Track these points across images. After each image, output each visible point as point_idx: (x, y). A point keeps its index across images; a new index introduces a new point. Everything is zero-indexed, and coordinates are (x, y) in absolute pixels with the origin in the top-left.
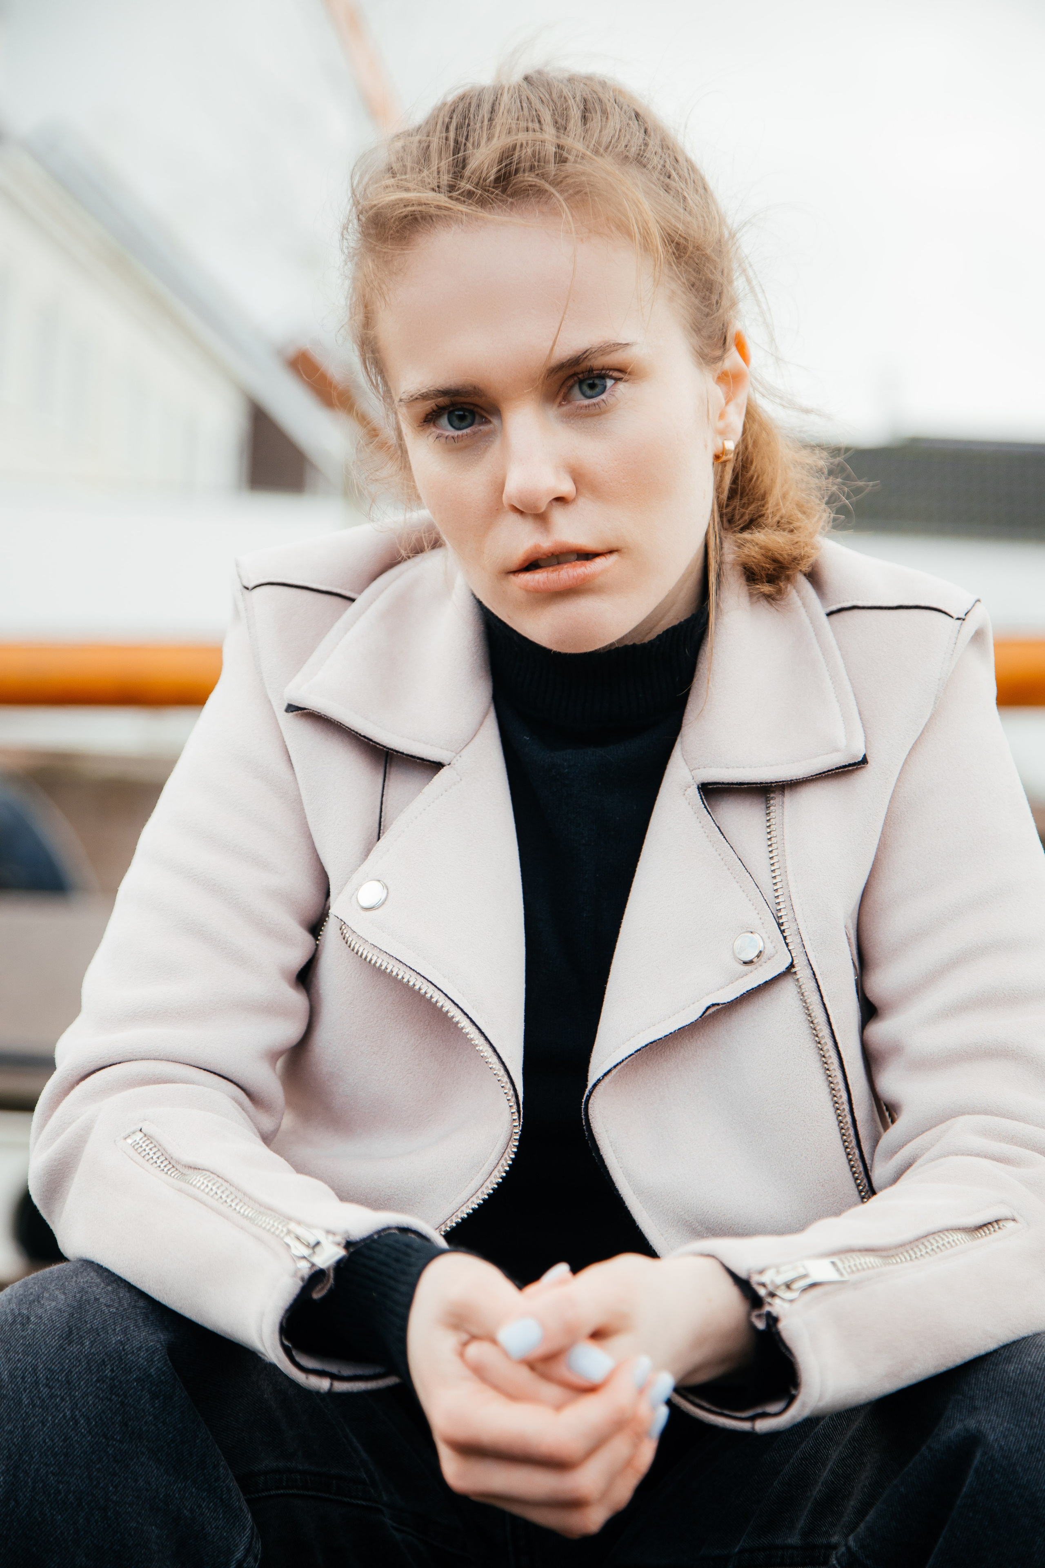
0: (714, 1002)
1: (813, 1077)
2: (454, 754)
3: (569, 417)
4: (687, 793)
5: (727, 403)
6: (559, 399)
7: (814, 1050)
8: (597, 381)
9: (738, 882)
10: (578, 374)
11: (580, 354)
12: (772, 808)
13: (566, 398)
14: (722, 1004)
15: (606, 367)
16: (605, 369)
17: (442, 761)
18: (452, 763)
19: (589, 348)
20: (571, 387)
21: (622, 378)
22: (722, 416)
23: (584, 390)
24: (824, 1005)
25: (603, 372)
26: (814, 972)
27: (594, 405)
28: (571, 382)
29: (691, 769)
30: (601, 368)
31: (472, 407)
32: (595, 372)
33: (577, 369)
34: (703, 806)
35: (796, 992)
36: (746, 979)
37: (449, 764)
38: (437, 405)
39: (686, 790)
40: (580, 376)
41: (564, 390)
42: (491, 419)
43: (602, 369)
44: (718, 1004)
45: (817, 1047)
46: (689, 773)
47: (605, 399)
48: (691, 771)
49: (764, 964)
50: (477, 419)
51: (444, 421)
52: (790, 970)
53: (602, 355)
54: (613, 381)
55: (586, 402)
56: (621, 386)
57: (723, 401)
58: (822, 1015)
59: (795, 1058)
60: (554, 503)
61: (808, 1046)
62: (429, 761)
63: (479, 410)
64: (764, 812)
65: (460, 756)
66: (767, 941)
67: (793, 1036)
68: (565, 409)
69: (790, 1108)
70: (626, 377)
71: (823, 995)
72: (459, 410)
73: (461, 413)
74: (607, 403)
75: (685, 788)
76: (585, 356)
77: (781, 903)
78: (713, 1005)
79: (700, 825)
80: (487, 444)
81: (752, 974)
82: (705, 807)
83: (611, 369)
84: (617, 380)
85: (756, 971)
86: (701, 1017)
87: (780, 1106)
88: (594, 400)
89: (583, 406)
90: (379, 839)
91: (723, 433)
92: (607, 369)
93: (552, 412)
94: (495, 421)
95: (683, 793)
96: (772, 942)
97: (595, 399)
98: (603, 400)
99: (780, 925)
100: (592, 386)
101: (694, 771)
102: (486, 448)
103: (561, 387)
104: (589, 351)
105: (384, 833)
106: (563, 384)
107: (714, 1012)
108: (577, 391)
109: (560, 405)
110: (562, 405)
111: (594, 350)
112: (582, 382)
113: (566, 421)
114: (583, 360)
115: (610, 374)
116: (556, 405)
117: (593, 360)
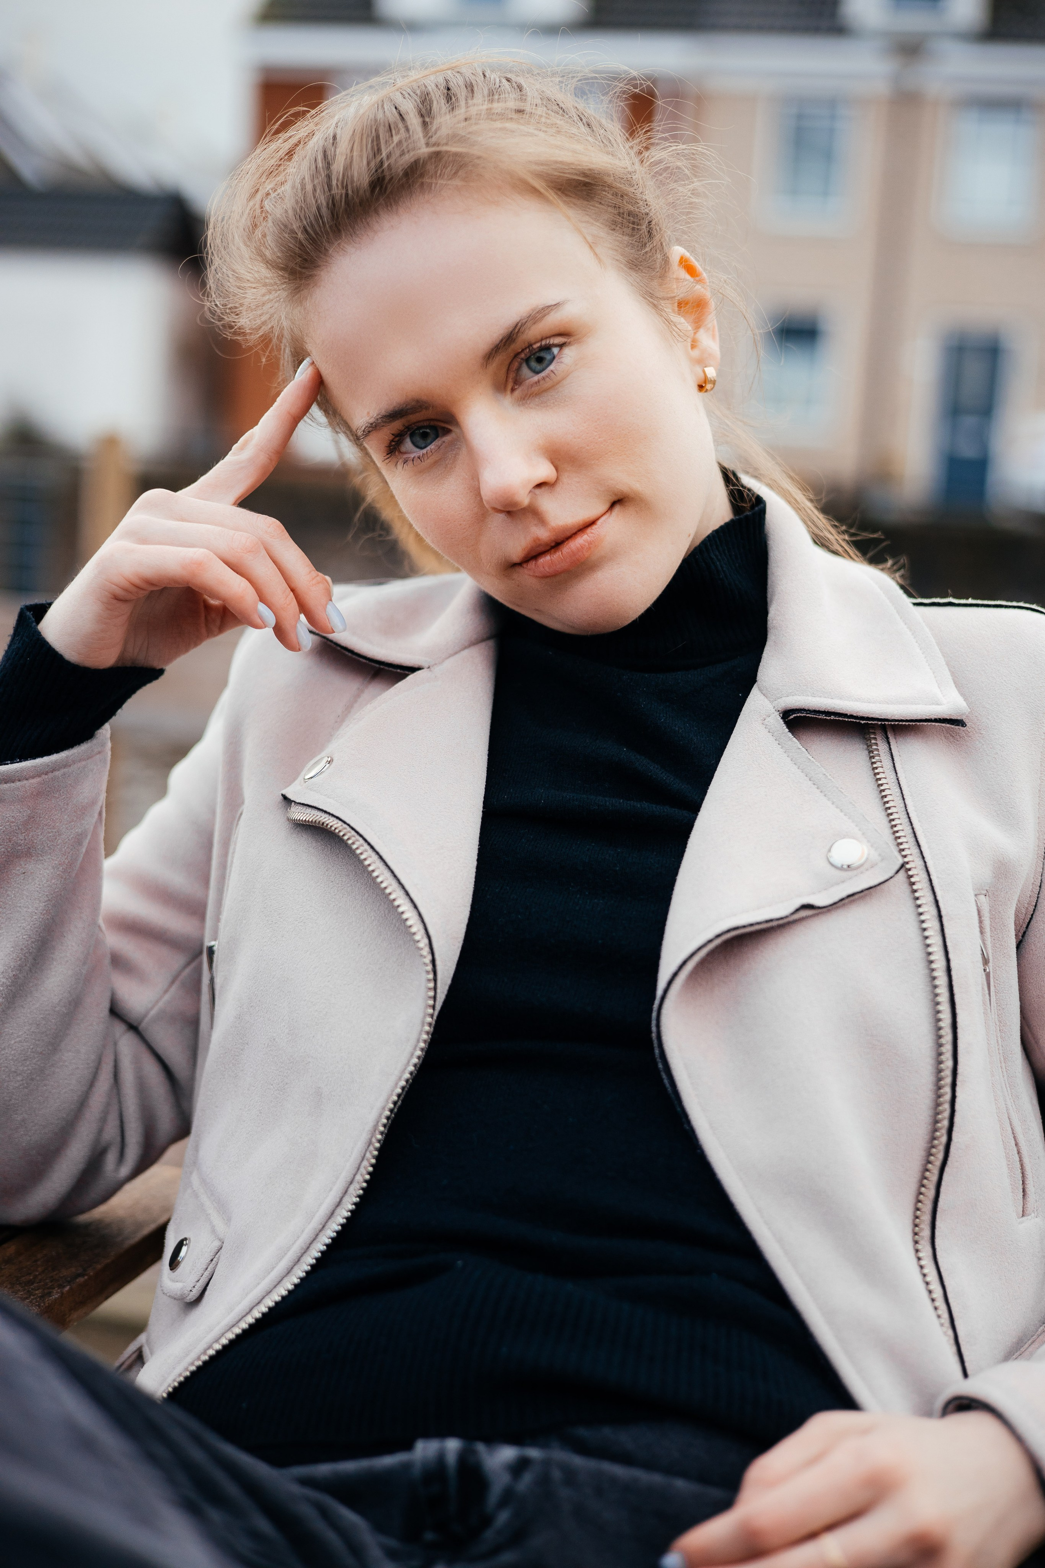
3: (524, 399)
4: (766, 721)
5: (697, 328)
6: (510, 385)
8: (542, 354)
10: (521, 352)
11: (511, 329)
13: (517, 382)
15: (544, 336)
16: (544, 339)
17: (421, 666)
18: (432, 668)
19: (517, 320)
20: (519, 369)
21: (566, 342)
22: (694, 345)
23: (533, 368)
25: (544, 342)
27: (546, 378)
28: (516, 365)
30: (539, 337)
31: (430, 422)
32: (535, 346)
33: (517, 346)
37: (428, 668)
39: (765, 719)
40: (523, 353)
41: (512, 375)
42: (451, 428)
43: (542, 340)
47: (553, 369)
50: (438, 432)
51: (408, 445)
53: (534, 323)
54: (557, 349)
55: (536, 378)
56: (567, 351)
57: (692, 327)
60: (538, 491)
63: (436, 423)
68: (517, 393)
70: (571, 339)
72: (416, 430)
73: (420, 431)
74: (557, 373)
75: (764, 717)
76: (516, 330)
83: (550, 337)
84: (561, 346)
88: (543, 374)
89: (534, 383)
91: (700, 361)
92: (547, 338)
93: (507, 400)
94: (456, 428)
97: (544, 372)
98: (552, 371)
100: (540, 360)
101: (776, 700)
102: (454, 458)
103: (508, 372)
104: (520, 324)
106: (508, 369)
108: (525, 371)
109: (513, 390)
110: (515, 389)
111: (524, 321)
112: (527, 361)
113: (523, 405)
114: (517, 335)
115: (551, 342)
116: (509, 392)
117: (527, 331)
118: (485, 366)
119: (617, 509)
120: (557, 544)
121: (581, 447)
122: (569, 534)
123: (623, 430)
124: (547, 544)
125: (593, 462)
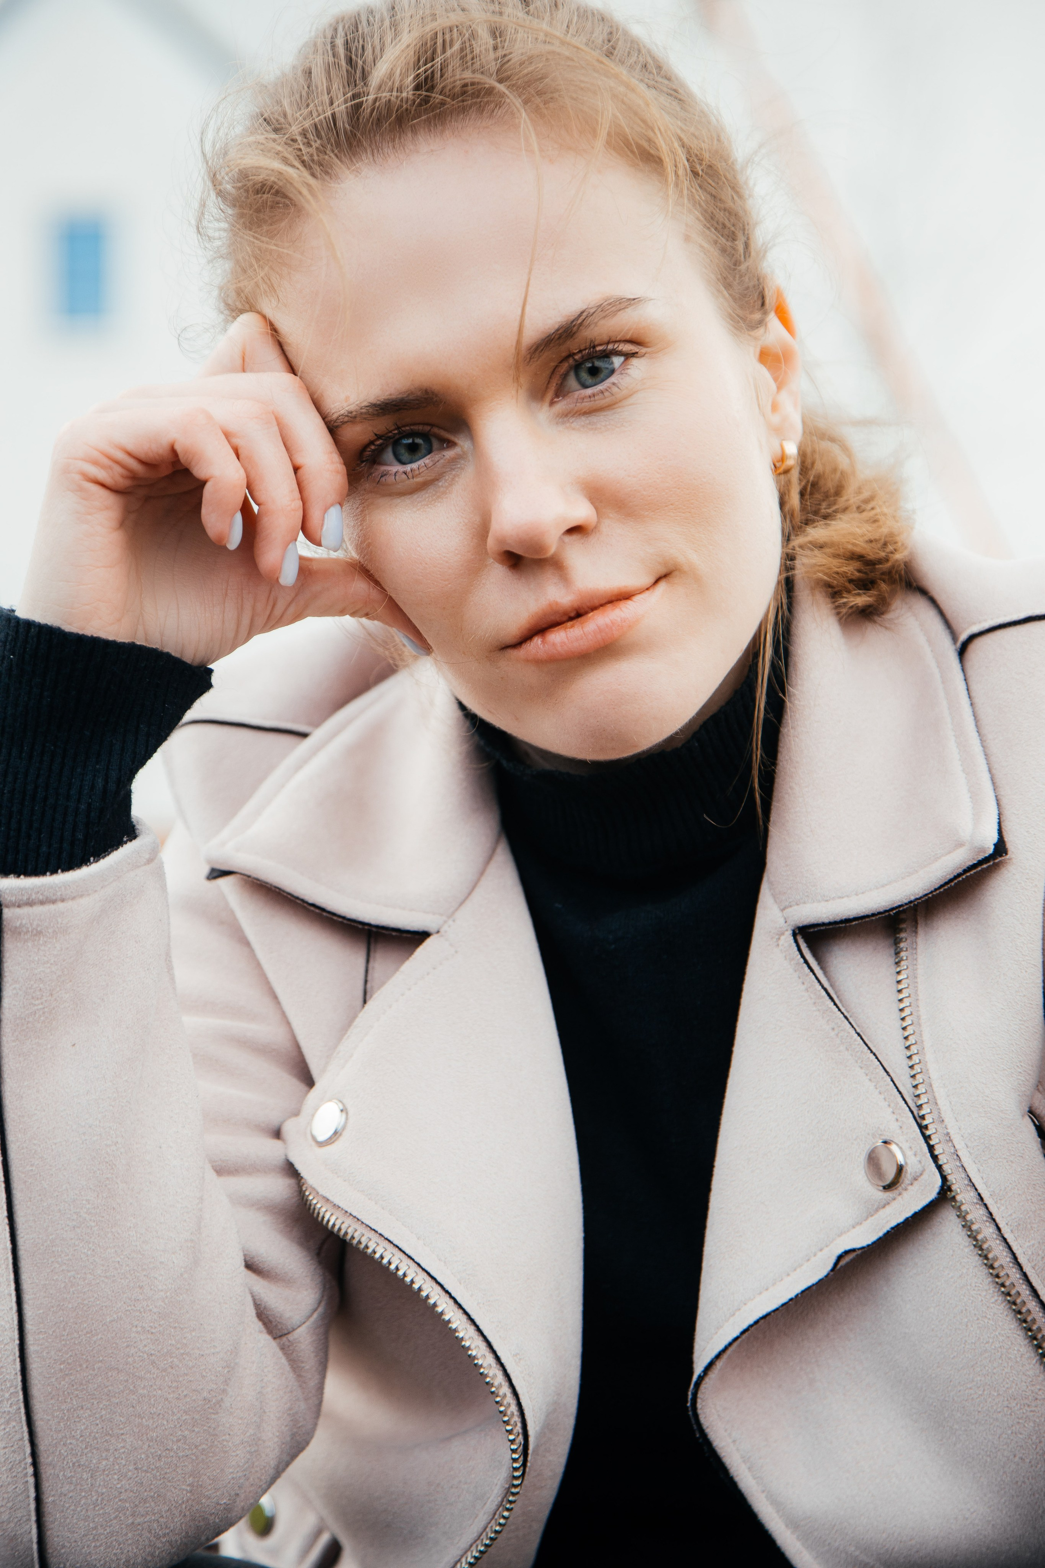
0: (848, 1248)
1: (1010, 1343)
2: (444, 918)
3: (566, 415)
4: (781, 942)
5: (779, 388)
6: (550, 395)
7: (1004, 1304)
8: (600, 363)
9: (861, 1068)
10: (574, 354)
11: (573, 319)
12: (903, 954)
13: (561, 392)
14: (859, 1249)
15: (614, 339)
16: (613, 342)
17: (426, 929)
18: (442, 930)
19: (584, 308)
20: (565, 377)
21: (637, 353)
22: (775, 407)
23: (583, 379)
24: (1005, 1240)
25: (610, 347)
26: (979, 1195)
27: (602, 392)
28: (565, 365)
29: (782, 908)
30: (606, 339)
31: (427, 428)
32: (599, 348)
33: (573, 345)
34: (802, 960)
35: (961, 1226)
36: (888, 1210)
37: (438, 932)
38: (376, 435)
39: (779, 939)
40: (577, 357)
41: (555, 382)
42: (456, 440)
43: (608, 343)
44: (853, 1250)
45: (1006, 1300)
46: (780, 914)
47: (616, 381)
48: (782, 910)
49: (910, 1187)
50: (435, 444)
51: (388, 455)
52: (945, 1195)
53: (603, 318)
54: (622, 359)
55: (589, 391)
56: (633, 365)
57: (773, 386)
58: (1005, 1254)
59: (978, 1319)
60: (567, 539)
61: (993, 1300)
62: (408, 932)
63: (436, 430)
64: (892, 960)
65: (454, 921)
66: (909, 1153)
67: (969, 1287)
68: (562, 405)
69: (984, 1390)
70: (643, 350)
71: (1001, 1226)
72: (408, 436)
73: (410, 441)
74: (620, 386)
75: (777, 937)
76: (579, 321)
77: (922, 1096)
78: (847, 1252)
79: (803, 987)
80: (454, 473)
81: (895, 1202)
82: (806, 962)
83: (620, 341)
84: (628, 356)
85: (899, 1198)
86: (833, 1270)
87: (971, 1388)
88: (599, 387)
89: (586, 396)
90: (365, 1002)
91: (778, 431)
92: (616, 342)
93: (544, 413)
94: (463, 444)
95: (776, 944)
96: (915, 1155)
97: (600, 385)
98: (614, 384)
99: (923, 1128)
100: (594, 372)
101: (787, 910)
102: (453, 479)
103: (550, 378)
104: (585, 313)
105: (371, 996)
106: (553, 373)
107: (852, 1261)
108: (572, 382)
109: (552, 403)
110: (555, 402)
111: (592, 311)
112: (577, 367)
113: (563, 423)
114: (578, 328)
115: (620, 348)
116: (547, 404)
117: (592, 326)
118: (528, 360)
119: (662, 586)
120: (577, 614)
121: (635, 490)
122: (597, 603)
123: (694, 479)
124: (565, 613)
125: (647, 513)
